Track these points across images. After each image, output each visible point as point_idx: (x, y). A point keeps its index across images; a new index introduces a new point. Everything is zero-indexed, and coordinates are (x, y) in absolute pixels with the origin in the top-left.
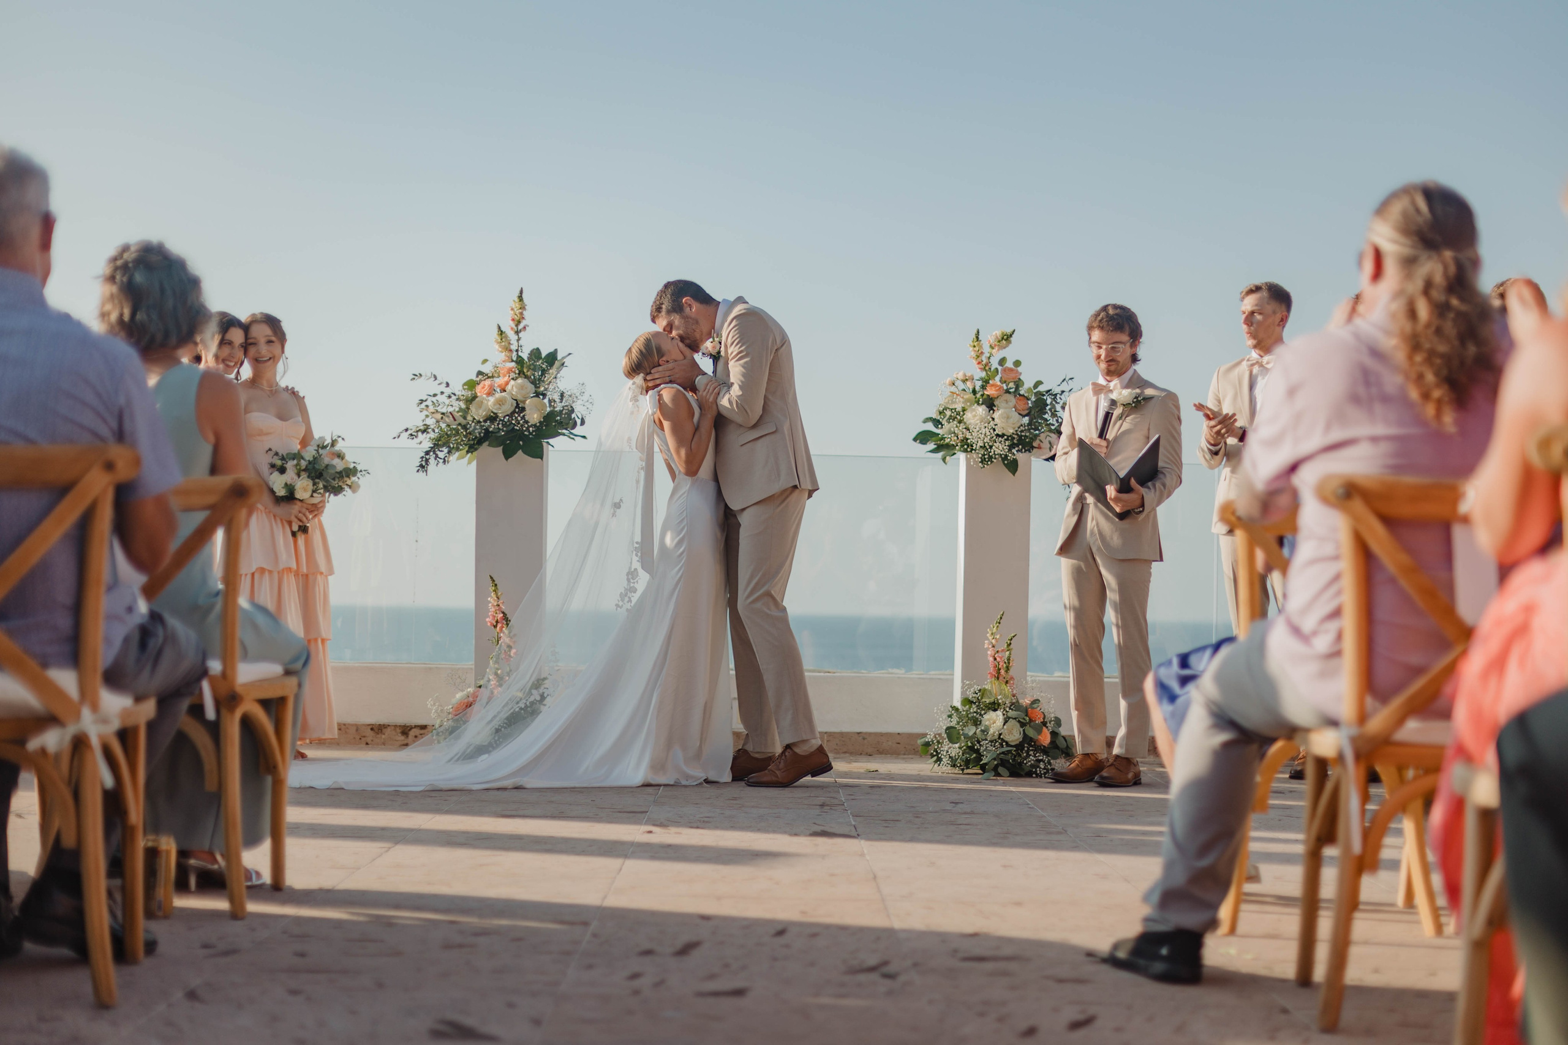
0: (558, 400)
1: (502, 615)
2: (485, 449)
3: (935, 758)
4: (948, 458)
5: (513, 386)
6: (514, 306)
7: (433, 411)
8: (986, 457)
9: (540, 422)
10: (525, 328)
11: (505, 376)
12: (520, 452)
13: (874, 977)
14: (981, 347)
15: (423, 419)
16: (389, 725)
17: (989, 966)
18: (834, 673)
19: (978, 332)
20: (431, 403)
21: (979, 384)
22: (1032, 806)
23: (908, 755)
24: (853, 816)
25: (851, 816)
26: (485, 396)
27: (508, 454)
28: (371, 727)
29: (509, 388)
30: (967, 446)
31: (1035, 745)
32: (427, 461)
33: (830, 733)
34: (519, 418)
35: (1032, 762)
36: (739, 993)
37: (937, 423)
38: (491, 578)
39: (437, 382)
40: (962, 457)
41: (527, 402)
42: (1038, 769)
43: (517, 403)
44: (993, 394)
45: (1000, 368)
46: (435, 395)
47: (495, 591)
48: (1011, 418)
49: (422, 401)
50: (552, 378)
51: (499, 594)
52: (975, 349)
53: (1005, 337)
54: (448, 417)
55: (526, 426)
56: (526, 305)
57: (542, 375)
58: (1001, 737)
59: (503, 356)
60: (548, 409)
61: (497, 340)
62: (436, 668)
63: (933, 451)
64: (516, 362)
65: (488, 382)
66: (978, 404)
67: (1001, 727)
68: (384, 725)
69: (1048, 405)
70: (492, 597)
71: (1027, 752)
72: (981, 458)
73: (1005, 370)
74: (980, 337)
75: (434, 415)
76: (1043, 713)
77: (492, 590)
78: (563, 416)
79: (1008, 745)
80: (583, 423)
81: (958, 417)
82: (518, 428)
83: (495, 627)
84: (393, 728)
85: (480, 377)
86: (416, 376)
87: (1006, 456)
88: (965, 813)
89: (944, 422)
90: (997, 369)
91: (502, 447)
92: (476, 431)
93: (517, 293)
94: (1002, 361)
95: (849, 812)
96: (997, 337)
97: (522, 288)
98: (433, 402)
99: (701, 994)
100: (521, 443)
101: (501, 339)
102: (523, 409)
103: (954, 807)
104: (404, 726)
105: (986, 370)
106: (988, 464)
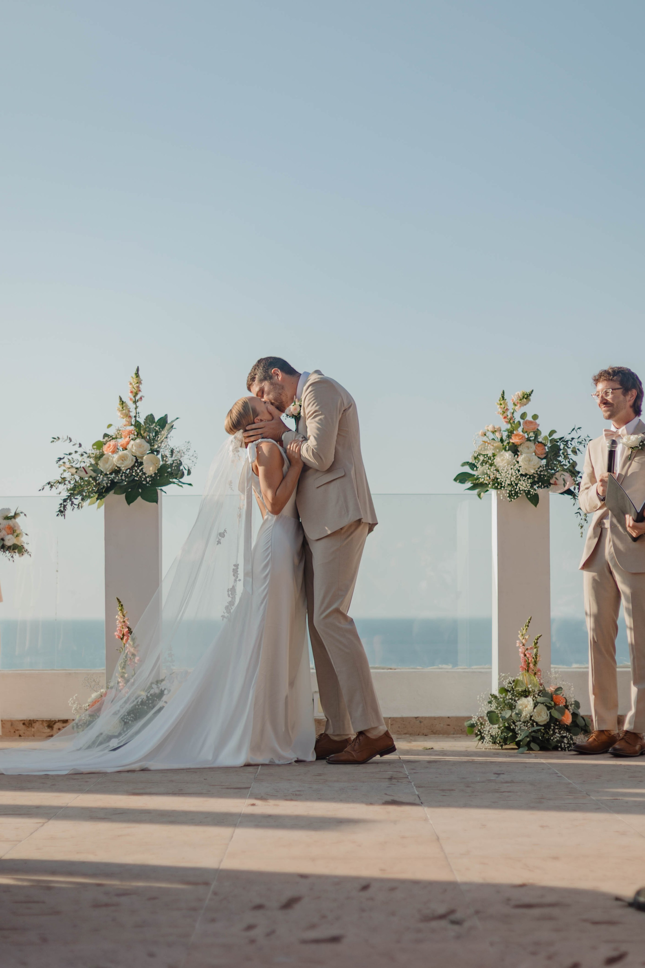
0: (169, 456)
1: (127, 629)
2: (111, 496)
3: (479, 737)
4: (482, 494)
5: (132, 445)
6: (132, 382)
7: (69, 466)
8: (513, 492)
9: (155, 474)
10: (141, 398)
11: (126, 437)
12: (139, 498)
13: (443, 923)
14: (506, 404)
15: (61, 473)
16: (37, 721)
17: (536, 912)
18: (395, 669)
19: (503, 392)
20: (68, 460)
21: (505, 434)
22: (560, 774)
23: (457, 734)
24: (416, 787)
25: (414, 787)
26: (110, 454)
27: (130, 500)
28: (23, 722)
29: (129, 447)
30: (497, 484)
31: (559, 724)
32: (65, 507)
33: (393, 718)
34: (138, 471)
35: (558, 738)
36: (335, 939)
37: (473, 466)
38: (118, 599)
39: (72, 443)
40: (493, 493)
41: (144, 458)
42: (563, 744)
43: (136, 458)
44: (517, 442)
45: (522, 421)
46: (70, 454)
47: (121, 610)
48: (532, 460)
49: (60, 459)
50: (163, 438)
51: (125, 612)
52: (501, 406)
53: (526, 396)
54: (81, 471)
55: (144, 477)
56: (142, 380)
57: (156, 436)
58: (532, 718)
59: (124, 421)
60: (161, 463)
61: (120, 408)
62: (75, 673)
63: (470, 489)
64: (135, 426)
65: (112, 443)
66: (505, 450)
67: (532, 710)
68: (33, 720)
69: (561, 450)
70: (119, 615)
71: (554, 730)
72: (509, 493)
73: (526, 423)
74: (505, 397)
75: (70, 470)
76: (565, 698)
77: (119, 610)
78: (173, 468)
79: (537, 724)
80: (189, 473)
81: (489, 461)
82: (137, 479)
83: (122, 639)
84: (41, 722)
85: (106, 438)
86: (55, 439)
87: (529, 491)
88: (507, 782)
89: (478, 465)
90: (519, 422)
91: (124, 495)
92: (104, 482)
93: (135, 371)
94: (523, 416)
95: (413, 783)
96: (519, 396)
97: (138, 367)
98: (68, 459)
99: (305, 942)
100: (140, 490)
101: (123, 408)
102: (141, 464)
103: (497, 777)
104: (50, 721)
105: (511, 423)
106: (514, 499)
